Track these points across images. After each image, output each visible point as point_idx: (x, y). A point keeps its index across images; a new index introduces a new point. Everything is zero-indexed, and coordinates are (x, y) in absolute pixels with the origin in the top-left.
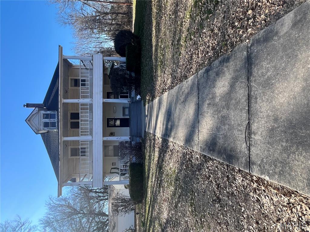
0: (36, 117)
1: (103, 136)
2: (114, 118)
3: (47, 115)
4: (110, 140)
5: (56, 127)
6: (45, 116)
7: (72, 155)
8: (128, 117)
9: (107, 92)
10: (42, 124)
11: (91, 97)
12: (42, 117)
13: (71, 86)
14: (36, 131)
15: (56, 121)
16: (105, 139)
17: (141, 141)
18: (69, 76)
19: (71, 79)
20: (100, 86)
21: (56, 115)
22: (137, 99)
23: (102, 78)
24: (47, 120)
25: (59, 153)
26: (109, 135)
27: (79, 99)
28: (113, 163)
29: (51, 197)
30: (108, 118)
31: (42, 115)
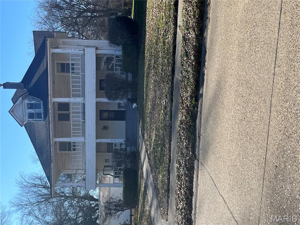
0: (19, 107)
1: (96, 138)
2: (107, 109)
3: (32, 104)
4: (103, 142)
5: (41, 118)
6: (29, 105)
7: (61, 150)
8: (124, 109)
9: (100, 80)
10: (26, 115)
11: (83, 95)
12: (26, 108)
13: (58, 72)
14: (21, 123)
15: (42, 112)
16: (99, 141)
17: (136, 150)
18: (54, 60)
19: (57, 64)
20: (93, 84)
21: (42, 105)
22: (133, 107)
23: (95, 75)
24: (32, 111)
25: (51, 155)
26: (102, 129)
27: (70, 97)
28: (106, 160)
29: (22, 174)
30: (101, 109)
31: (26, 105)
